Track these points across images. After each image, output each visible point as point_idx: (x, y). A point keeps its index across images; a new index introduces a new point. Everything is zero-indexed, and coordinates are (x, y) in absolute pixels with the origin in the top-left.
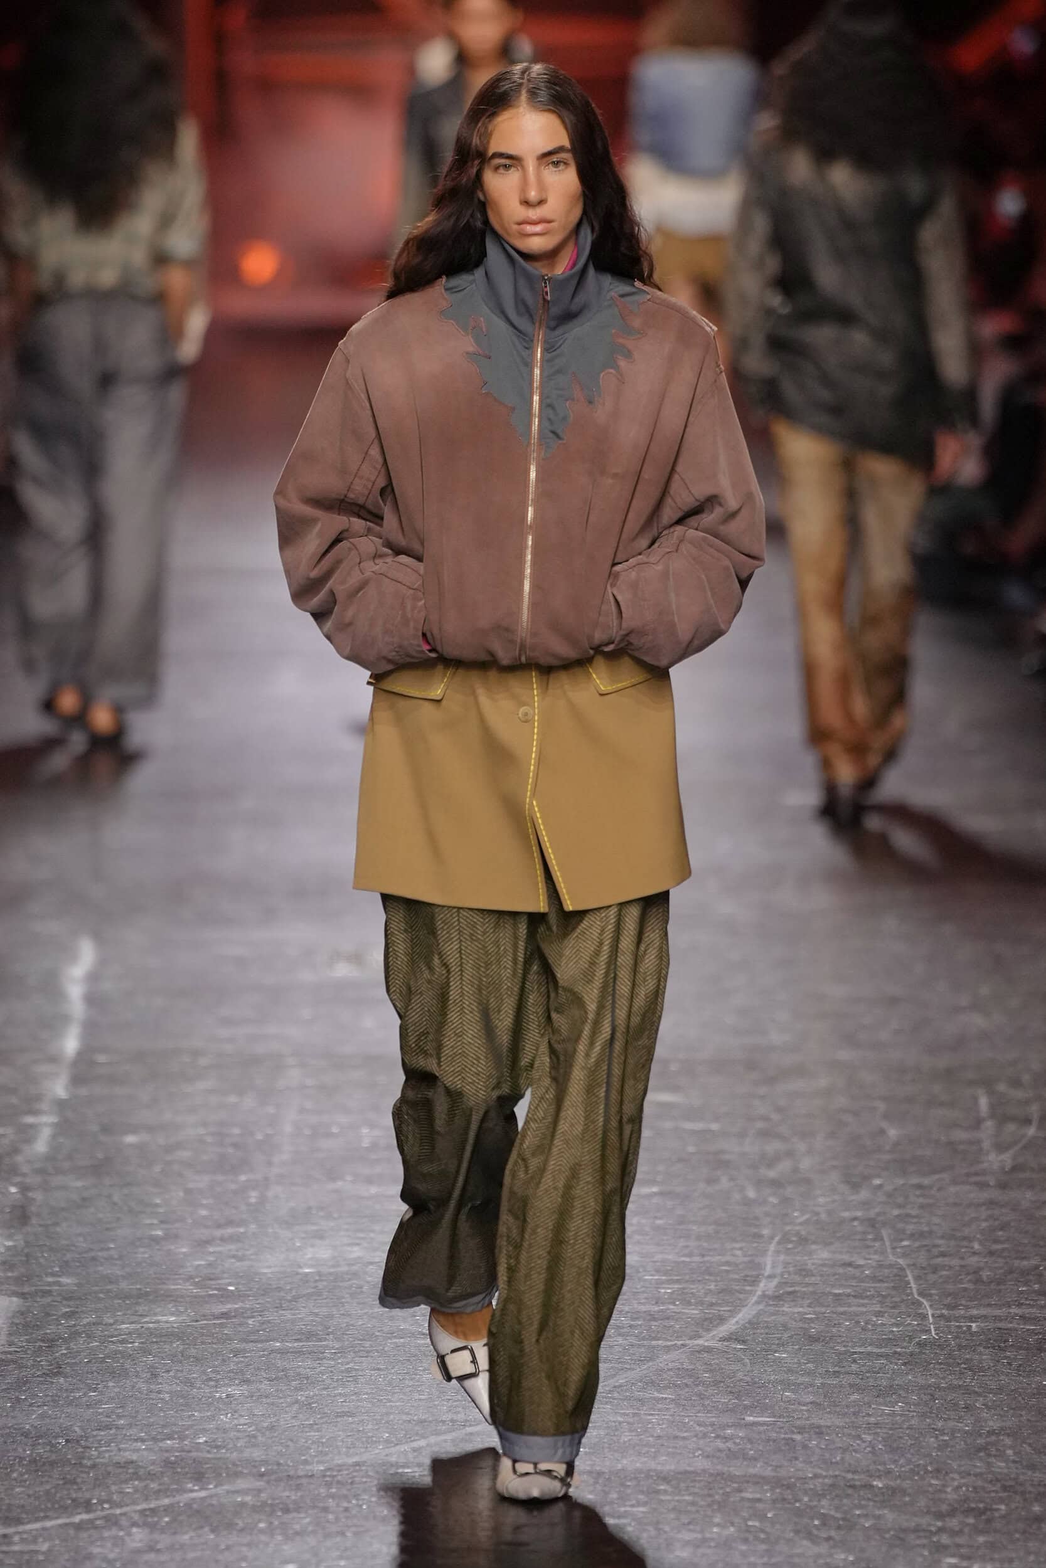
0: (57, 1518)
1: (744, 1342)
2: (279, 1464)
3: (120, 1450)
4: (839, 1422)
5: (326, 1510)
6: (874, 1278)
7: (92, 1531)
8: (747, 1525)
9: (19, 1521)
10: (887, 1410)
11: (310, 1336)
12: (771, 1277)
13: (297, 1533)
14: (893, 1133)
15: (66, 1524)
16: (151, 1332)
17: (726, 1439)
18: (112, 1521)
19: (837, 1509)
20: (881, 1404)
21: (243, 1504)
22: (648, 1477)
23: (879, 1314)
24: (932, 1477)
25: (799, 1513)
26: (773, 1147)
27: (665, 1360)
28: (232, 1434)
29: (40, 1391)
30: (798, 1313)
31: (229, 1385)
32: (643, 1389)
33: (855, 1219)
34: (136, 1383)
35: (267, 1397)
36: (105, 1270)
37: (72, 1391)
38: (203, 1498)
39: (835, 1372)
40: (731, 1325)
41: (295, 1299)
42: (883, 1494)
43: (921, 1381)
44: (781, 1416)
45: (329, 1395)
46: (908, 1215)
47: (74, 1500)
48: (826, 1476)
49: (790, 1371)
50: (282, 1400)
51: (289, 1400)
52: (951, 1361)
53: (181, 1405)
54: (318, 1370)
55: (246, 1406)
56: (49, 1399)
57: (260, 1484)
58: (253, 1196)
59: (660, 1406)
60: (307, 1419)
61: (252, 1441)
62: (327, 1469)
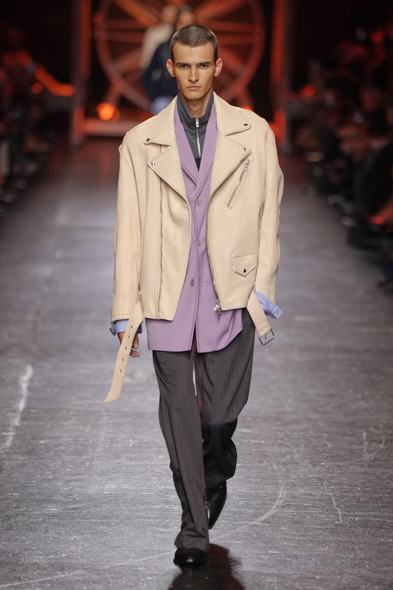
0: (8, 584)
1: (270, 523)
2: (92, 565)
3: (33, 558)
4: (304, 553)
5: (109, 583)
6: (320, 500)
10: (322, 549)
11: (106, 517)
12: (281, 499)
14: (330, 445)
15: (11, 586)
16: (47, 515)
17: (261, 559)
18: (28, 585)
19: (301, 586)
20: (320, 547)
21: (78, 580)
23: (321, 513)
24: (338, 575)
25: (287, 587)
26: (284, 450)
27: (240, 529)
28: (75, 554)
29: (4, 536)
30: (291, 512)
31: (75, 535)
32: (231, 540)
33: (314, 477)
34: (40, 534)
35: (89, 540)
36: (30, 491)
37: (16, 536)
38: (63, 578)
39: (303, 535)
40: (265, 517)
41: (101, 503)
42: (319, 581)
43: (336, 539)
44: (282, 551)
45: (112, 540)
46: (334, 477)
47: (14, 577)
48: (298, 574)
49: (286, 534)
50: (95, 541)
51: (97, 541)
52: (347, 532)
53: (57, 542)
54: (109, 530)
55: (81, 543)
56: (7, 539)
57: (85, 572)
58: (87, 464)
59: (237, 546)
60: (104, 549)
61: (83, 556)
62: (110, 568)
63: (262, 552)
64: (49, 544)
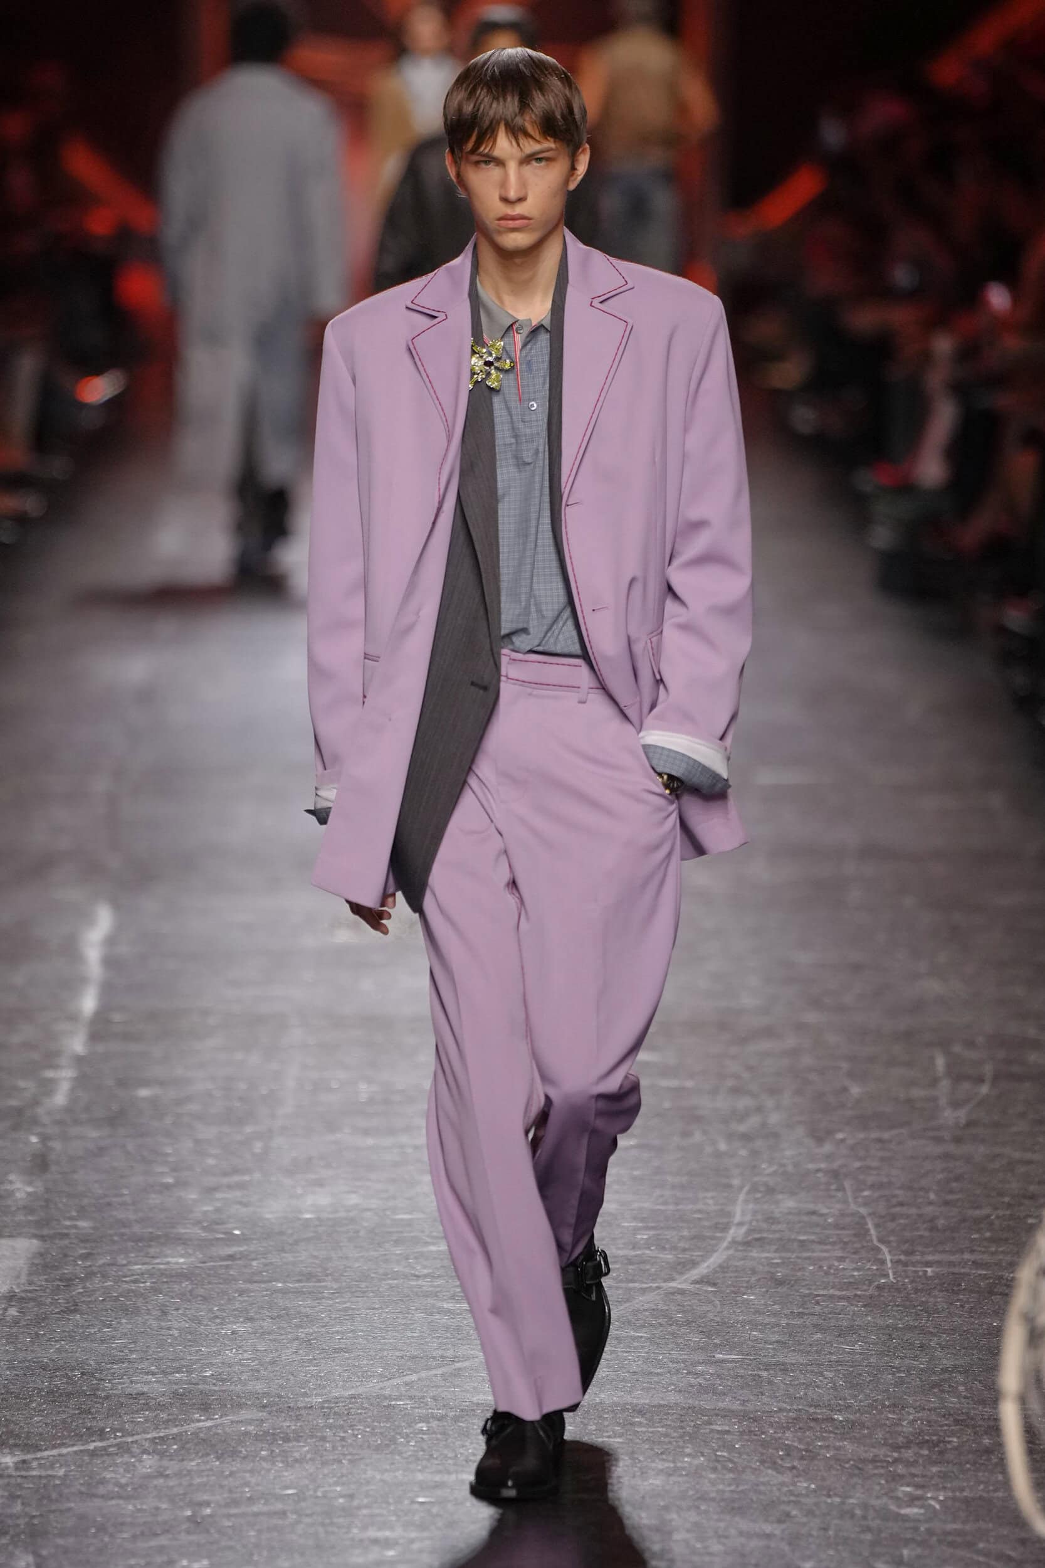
0: (73, 1445)
1: (714, 1285)
2: (280, 1396)
3: (132, 1382)
4: (803, 1360)
5: (323, 1439)
6: (836, 1226)
7: (105, 1458)
8: (716, 1455)
9: (38, 1449)
10: (847, 1348)
11: (310, 1277)
12: (740, 1224)
13: (296, 1461)
14: (856, 1090)
15: (81, 1451)
16: (163, 1273)
17: (697, 1375)
18: (125, 1449)
19: (800, 1441)
20: (841, 1343)
21: (246, 1433)
22: (623, 1410)
23: (841, 1259)
24: (889, 1412)
25: (764, 1444)
26: (743, 1103)
27: (641, 1301)
28: (236, 1368)
29: (58, 1327)
30: (767, 1258)
31: (234, 1323)
32: (620, 1328)
33: (819, 1170)
34: (147, 1320)
35: (269, 1333)
36: (119, 1214)
37: (88, 1327)
38: (209, 1428)
39: (800, 1313)
40: (703, 1269)
41: (296, 1243)
42: (843, 1427)
43: (880, 1322)
44: (748, 1354)
45: (327, 1332)
46: (869, 1167)
47: (88, 1429)
48: (790, 1411)
49: (757, 1312)
50: (284, 1337)
51: (290, 1336)
52: (908, 1303)
53: (190, 1341)
54: (317, 1309)
55: (250, 1341)
56: (66, 1334)
57: (262, 1415)
58: (258, 1146)
59: (635, 1344)
60: (307, 1355)
61: (255, 1374)
62: (325, 1402)
63: (698, 1356)
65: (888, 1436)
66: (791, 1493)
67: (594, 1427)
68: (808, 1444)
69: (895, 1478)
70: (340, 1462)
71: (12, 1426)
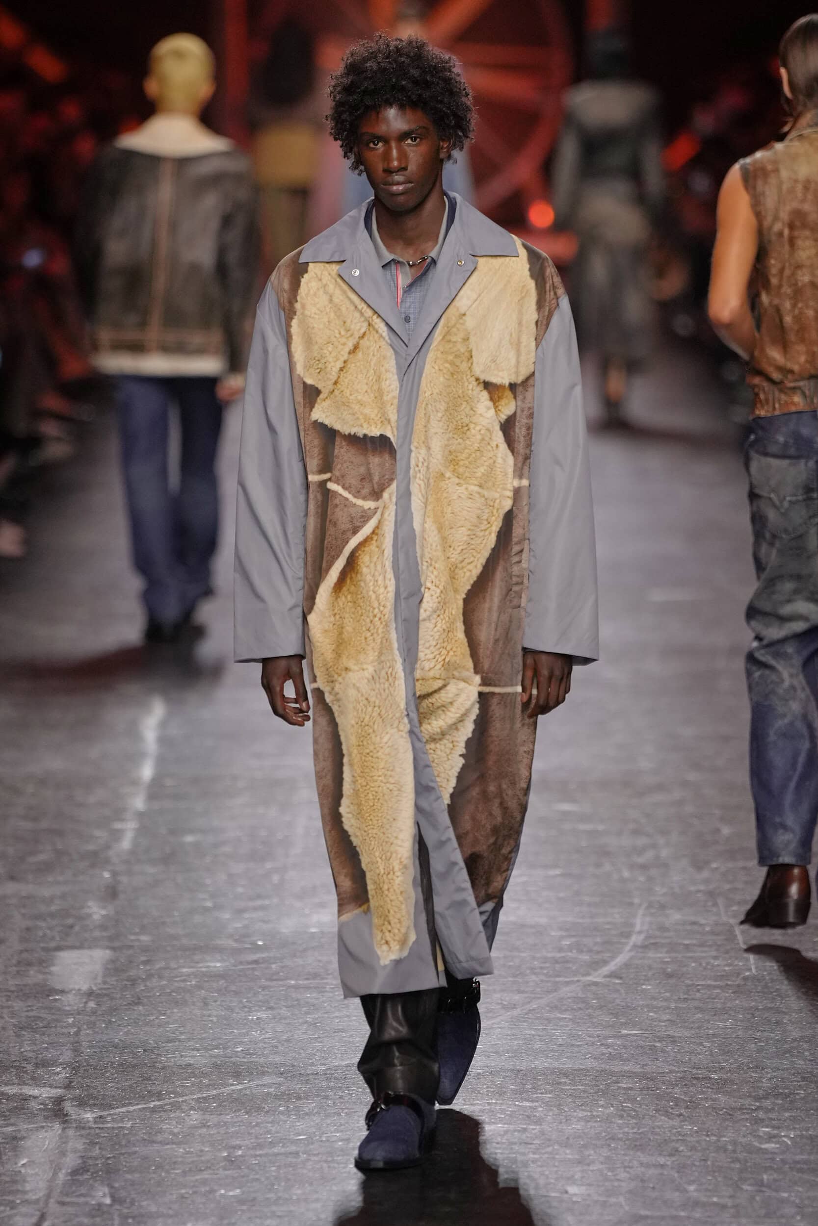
0: (137, 1104)
1: (621, 978)
2: (293, 1066)
3: (182, 1056)
4: (687, 1033)
5: (327, 1097)
6: (712, 933)
7: (162, 1113)
8: (622, 1106)
9: (110, 1107)
10: (721, 1024)
11: (315, 976)
12: (640, 932)
13: (306, 1114)
14: (726, 831)
15: (144, 1108)
16: (204, 974)
17: (608, 1046)
18: (176, 1106)
19: (686, 1094)
20: (716, 1021)
21: (268, 1094)
22: (553, 1073)
23: (716, 958)
24: (753, 1072)
25: (659, 1097)
26: (642, 841)
27: (566, 991)
28: (261, 1045)
29: (126, 1015)
30: (660, 958)
31: (258, 1011)
32: (549, 1012)
33: (699, 891)
34: (193, 1010)
35: (285, 1019)
36: (171, 931)
37: (148, 1015)
38: (240, 1090)
39: (685, 999)
40: (612, 967)
41: (305, 950)
42: (718, 1083)
43: (745, 1005)
44: (646, 1030)
45: (328, 1017)
46: (736, 889)
47: (149, 1092)
48: (678, 1072)
49: (653, 998)
50: (296, 1021)
51: (301, 1021)
52: (766, 990)
53: (225, 1025)
54: (321, 1000)
55: (271, 1025)
56: (132, 1021)
57: (280, 1080)
58: (276, 878)
59: (561, 1023)
60: (314, 1034)
61: (275, 1049)
62: (327, 1069)
63: (607, 1032)
64: (211, 1028)
65: (751, 1090)
66: (679, 1133)
67: (530, 1086)
68: (691, 1097)
69: (758, 1121)
70: (339, 1114)
71: (91, 1091)
